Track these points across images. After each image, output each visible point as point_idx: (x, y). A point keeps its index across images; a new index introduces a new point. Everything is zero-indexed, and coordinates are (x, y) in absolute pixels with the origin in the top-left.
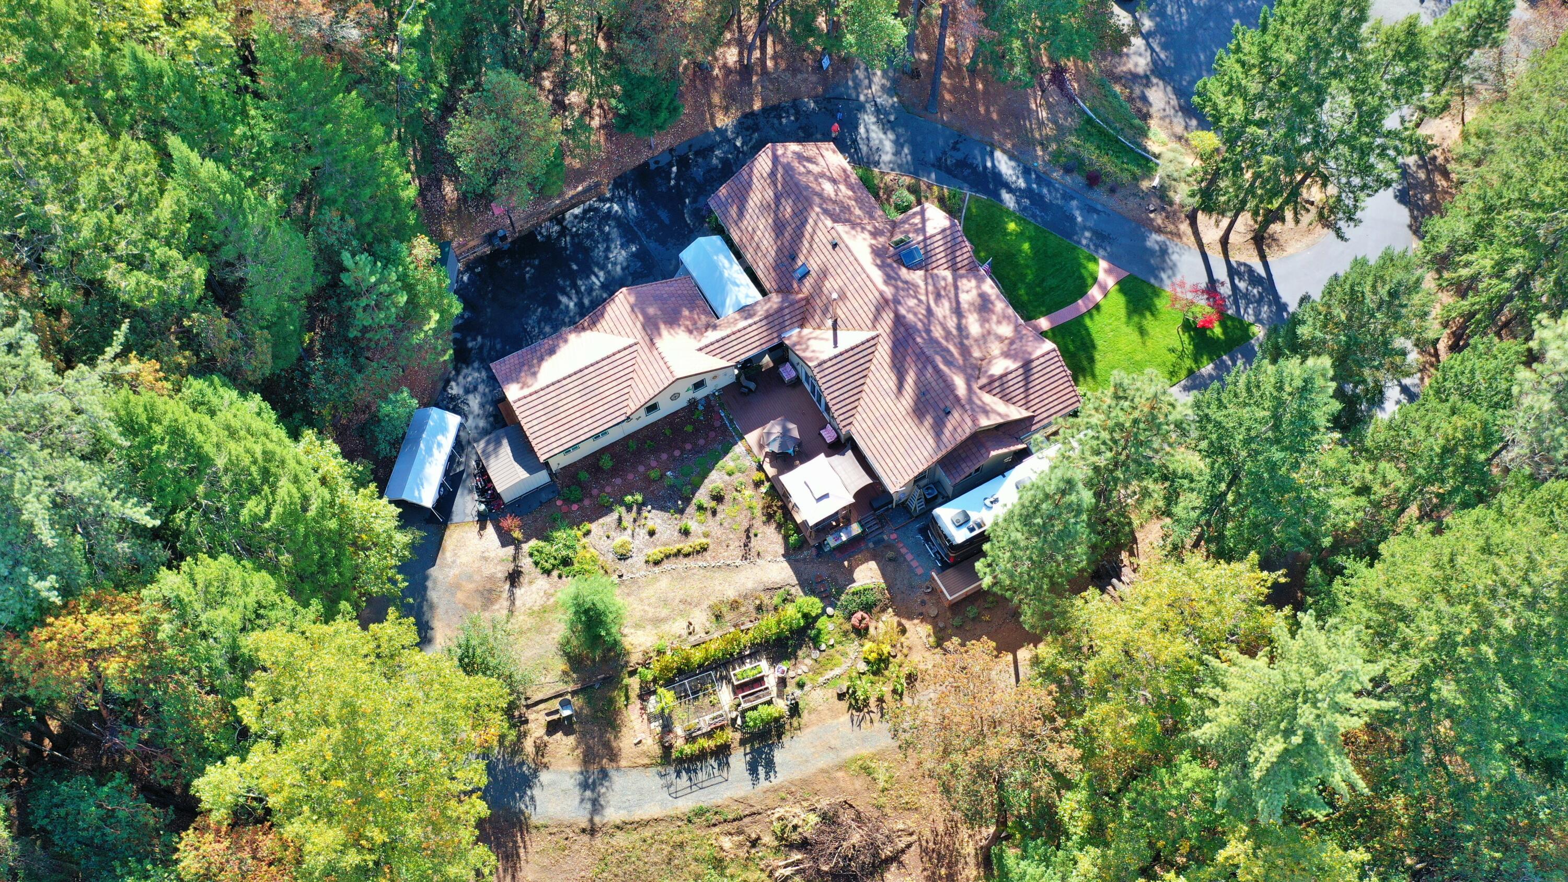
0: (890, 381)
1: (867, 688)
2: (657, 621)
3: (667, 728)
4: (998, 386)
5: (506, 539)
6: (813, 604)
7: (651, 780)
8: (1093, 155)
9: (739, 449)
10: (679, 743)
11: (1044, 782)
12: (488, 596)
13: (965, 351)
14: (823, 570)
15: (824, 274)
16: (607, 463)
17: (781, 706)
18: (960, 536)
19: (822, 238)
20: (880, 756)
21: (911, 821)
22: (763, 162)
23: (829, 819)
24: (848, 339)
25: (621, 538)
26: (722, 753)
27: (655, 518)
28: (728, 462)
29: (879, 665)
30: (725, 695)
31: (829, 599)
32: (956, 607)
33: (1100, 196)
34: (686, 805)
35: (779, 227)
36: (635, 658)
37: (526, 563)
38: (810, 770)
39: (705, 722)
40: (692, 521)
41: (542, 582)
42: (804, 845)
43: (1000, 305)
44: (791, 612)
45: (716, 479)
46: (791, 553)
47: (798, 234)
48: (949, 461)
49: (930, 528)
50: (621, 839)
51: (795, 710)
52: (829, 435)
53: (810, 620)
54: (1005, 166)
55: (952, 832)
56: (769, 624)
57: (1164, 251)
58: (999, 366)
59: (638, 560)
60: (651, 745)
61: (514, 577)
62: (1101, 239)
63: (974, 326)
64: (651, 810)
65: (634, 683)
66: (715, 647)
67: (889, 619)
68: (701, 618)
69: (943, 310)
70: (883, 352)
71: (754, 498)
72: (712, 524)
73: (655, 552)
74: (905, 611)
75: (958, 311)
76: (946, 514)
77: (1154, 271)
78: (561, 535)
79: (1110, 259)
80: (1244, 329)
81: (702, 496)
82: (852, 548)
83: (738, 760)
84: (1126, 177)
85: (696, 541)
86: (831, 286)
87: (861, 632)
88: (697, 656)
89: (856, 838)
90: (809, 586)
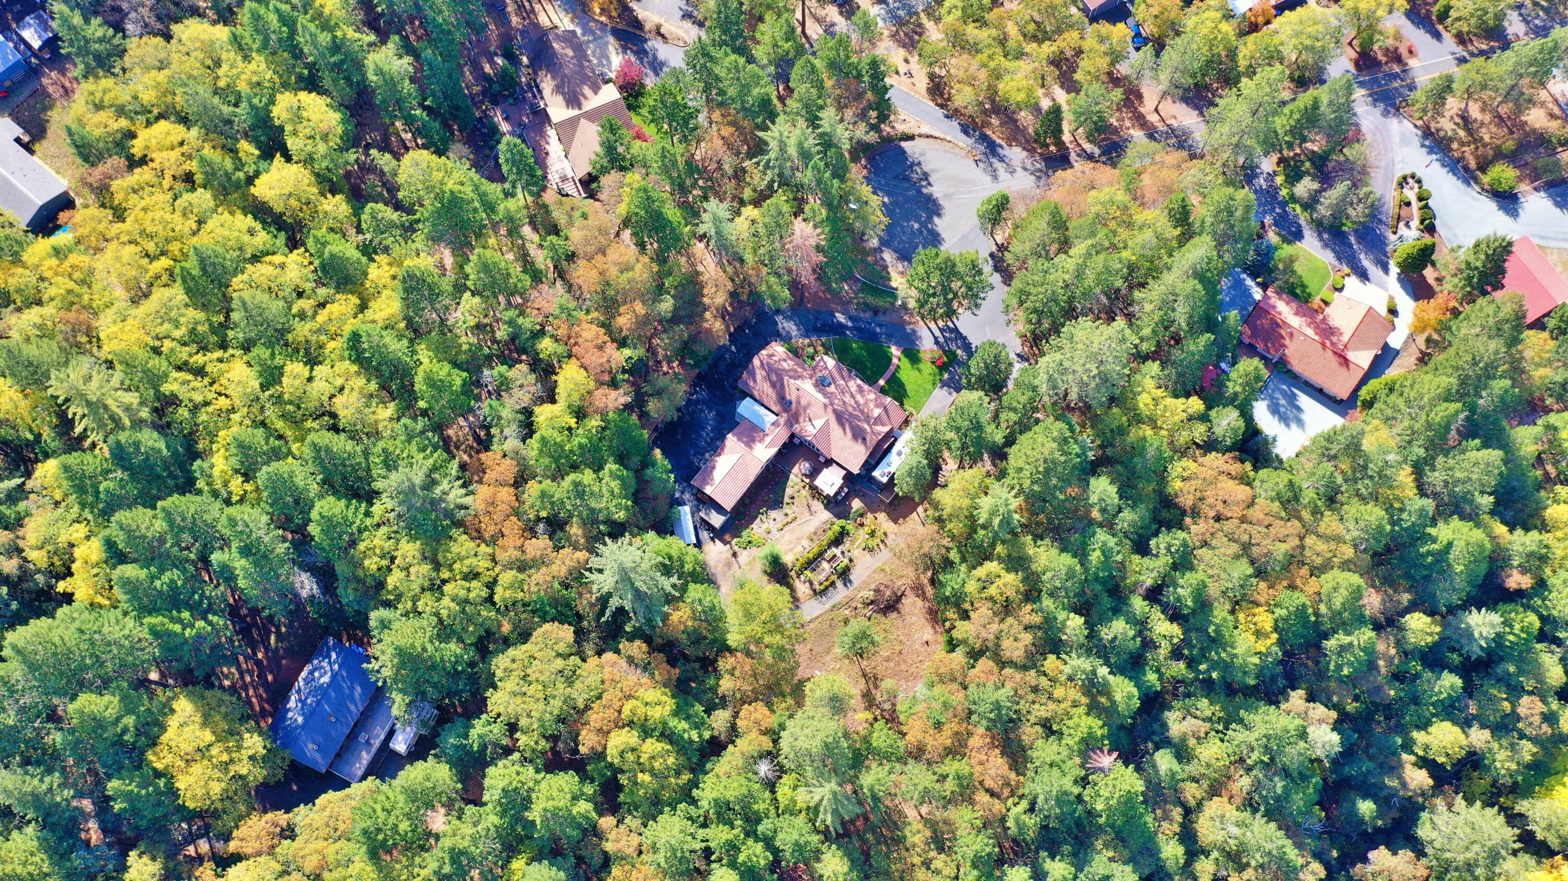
0: (841, 431)
1: (871, 543)
2: (791, 550)
3: (811, 583)
4: (878, 421)
5: (725, 543)
6: (842, 522)
7: (814, 603)
8: (870, 299)
9: (792, 477)
10: (817, 587)
11: (943, 551)
12: (729, 565)
13: (862, 412)
14: (840, 509)
15: (798, 398)
16: (747, 501)
17: (846, 561)
18: (885, 480)
19: (793, 388)
20: (885, 563)
21: (903, 581)
22: (756, 362)
23: (877, 591)
24: (819, 423)
25: (765, 526)
26: (833, 584)
27: (773, 514)
28: (790, 483)
29: (872, 534)
30: (825, 565)
31: (846, 517)
32: (890, 504)
33: (881, 318)
34: (828, 606)
35: (773, 385)
36: (790, 565)
37: (736, 548)
38: (864, 578)
39: (822, 577)
40: (787, 509)
41: (745, 553)
42: (872, 602)
43: (866, 387)
44: (836, 528)
45: (789, 491)
46: (827, 507)
47: (782, 385)
48: (871, 455)
49: (872, 480)
50: (812, 626)
51: (851, 560)
52: (822, 459)
53: (843, 528)
54: (841, 318)
55: (918, 578)
56: (830, 535)
57: (914, 332)
58: (877, 412)
59: (774, 531)
60: (809, 592)
61: (735, 555)
62: (890, 336)
63: (861, 401)
64: (818, 612)
65: (793, 573)
66: (816, 550)
67: (870, 516)
68: (806, 543)
69: (847, 399)
70: (834, 424)
71: (805, 493)
72: (794, 508)
73: (780, 526)
74: (874, 511)
75: (853, 396)
76: (876, 474)
77: (913, 343)
78: (744, 533)
79: (896, 344)
80: (954, 354)
81: (786, 500)
82: (848, 497)
83: (839, 584)
84: (887, 305)
85: (791, 516)
86: (803, 402)
87: (862, 525)
88: (811, 556)
89: (888, 593)
90: (839, 516)
